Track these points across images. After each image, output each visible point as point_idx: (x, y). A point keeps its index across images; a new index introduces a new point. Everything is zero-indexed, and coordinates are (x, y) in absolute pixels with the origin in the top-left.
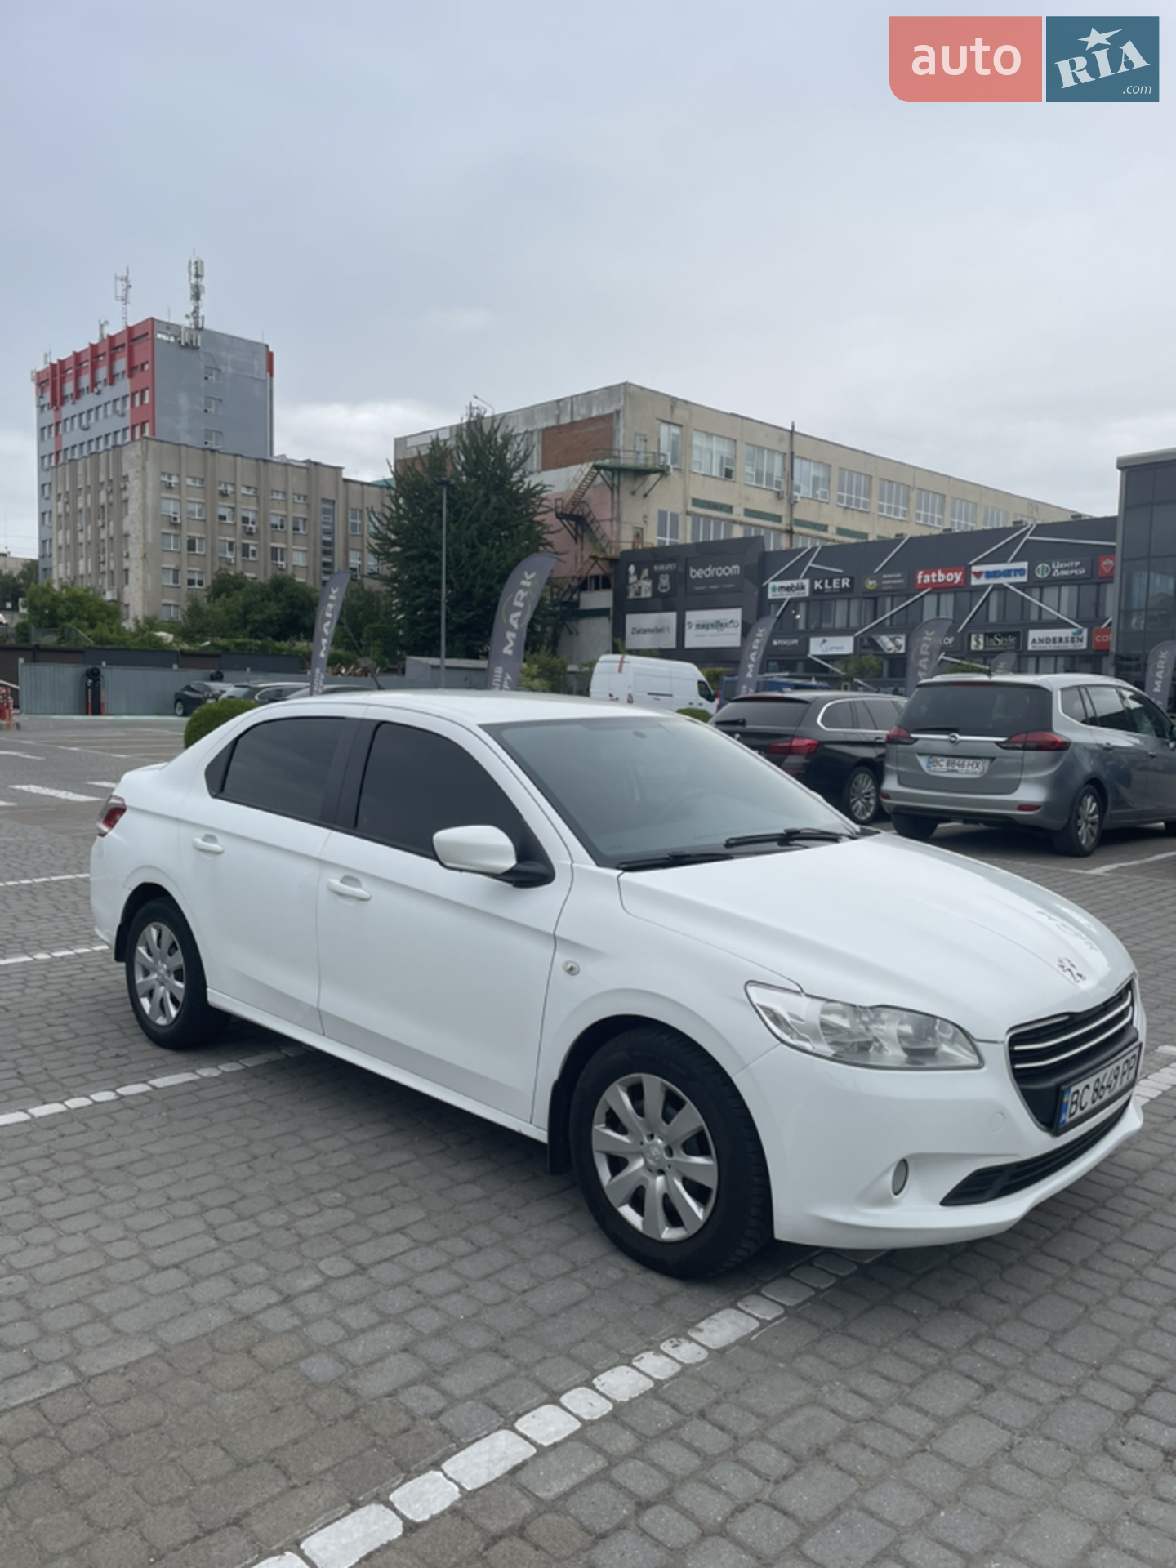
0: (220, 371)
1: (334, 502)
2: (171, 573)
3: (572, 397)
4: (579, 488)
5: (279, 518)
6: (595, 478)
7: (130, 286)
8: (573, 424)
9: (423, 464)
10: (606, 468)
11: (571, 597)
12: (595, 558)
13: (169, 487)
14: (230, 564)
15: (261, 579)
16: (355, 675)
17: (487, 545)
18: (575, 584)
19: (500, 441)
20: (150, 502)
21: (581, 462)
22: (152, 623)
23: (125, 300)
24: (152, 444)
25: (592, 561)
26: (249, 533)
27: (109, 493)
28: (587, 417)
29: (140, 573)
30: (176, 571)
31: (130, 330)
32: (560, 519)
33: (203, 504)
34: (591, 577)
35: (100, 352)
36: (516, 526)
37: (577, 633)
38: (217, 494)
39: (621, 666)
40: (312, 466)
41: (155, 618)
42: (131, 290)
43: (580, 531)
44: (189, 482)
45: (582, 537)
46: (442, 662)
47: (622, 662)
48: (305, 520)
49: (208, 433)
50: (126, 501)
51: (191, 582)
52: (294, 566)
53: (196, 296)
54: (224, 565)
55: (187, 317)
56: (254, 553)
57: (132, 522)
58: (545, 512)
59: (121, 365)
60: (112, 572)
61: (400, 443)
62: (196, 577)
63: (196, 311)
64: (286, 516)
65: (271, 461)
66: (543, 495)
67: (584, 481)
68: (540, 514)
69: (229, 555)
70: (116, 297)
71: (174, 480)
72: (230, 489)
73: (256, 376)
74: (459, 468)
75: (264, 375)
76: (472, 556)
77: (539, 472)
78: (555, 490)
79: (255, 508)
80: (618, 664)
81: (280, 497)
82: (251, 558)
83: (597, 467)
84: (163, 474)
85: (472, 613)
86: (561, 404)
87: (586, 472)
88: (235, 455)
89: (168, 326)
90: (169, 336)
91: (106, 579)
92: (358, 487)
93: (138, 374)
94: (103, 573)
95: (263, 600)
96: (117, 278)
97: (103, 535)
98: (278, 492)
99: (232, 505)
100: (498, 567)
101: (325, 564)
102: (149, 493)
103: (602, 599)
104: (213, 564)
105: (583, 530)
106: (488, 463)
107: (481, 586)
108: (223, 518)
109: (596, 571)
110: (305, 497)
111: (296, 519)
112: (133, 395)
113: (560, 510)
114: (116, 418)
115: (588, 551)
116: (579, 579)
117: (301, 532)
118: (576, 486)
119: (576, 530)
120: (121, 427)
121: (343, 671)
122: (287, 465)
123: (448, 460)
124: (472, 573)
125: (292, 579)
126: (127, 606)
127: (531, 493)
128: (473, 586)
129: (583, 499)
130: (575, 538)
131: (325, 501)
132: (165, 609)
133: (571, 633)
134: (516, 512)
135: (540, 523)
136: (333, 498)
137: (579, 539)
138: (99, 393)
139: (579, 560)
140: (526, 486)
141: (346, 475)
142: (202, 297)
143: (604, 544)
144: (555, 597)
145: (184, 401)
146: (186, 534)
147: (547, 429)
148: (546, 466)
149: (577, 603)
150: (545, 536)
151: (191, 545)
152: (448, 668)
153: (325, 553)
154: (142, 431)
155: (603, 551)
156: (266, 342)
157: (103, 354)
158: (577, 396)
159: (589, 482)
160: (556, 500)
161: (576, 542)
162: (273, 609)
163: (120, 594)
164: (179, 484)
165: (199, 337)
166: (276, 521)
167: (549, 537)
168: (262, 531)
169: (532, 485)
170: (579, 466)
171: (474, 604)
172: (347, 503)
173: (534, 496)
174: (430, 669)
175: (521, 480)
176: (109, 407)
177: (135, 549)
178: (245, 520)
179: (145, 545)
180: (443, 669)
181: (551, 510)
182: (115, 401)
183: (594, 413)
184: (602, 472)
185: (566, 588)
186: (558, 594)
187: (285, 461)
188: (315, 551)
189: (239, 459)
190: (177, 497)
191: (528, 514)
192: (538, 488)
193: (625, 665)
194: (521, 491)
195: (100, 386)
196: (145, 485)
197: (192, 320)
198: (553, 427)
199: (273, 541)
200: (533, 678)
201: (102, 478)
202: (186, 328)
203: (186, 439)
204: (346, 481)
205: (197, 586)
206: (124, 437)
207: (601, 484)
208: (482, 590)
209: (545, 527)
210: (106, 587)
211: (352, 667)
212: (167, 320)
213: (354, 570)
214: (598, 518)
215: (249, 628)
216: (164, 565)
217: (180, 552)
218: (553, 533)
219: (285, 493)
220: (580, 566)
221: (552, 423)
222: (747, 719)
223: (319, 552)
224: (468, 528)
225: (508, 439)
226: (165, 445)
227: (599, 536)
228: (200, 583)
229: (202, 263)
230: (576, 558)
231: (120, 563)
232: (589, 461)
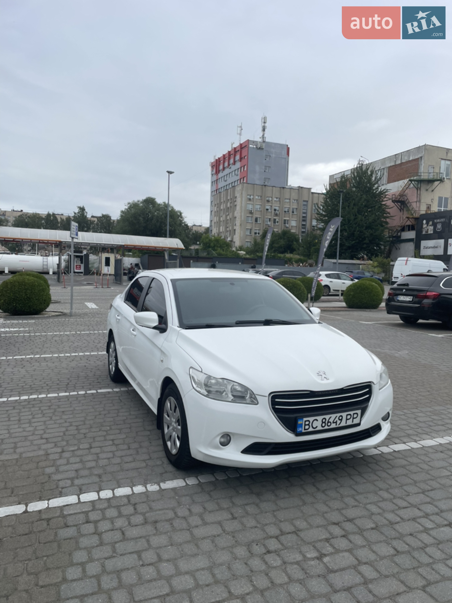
0: (270, 156)
1: (307, 201)
2: (249, 230)
3: (402, 153)
4: (403, 189)
5: (287, 208)
6: (410, 185)
7: (242, 129)
8: (402, 164)
9: (337, 185)
10: (414, 181)
11: (397, 234)
12: (408, 218)
13: (250, 200)
14: (269, 226)
15: (280, 232)
16: (306, 266)
17: (361, 214)
18: (399, 229)
19: (369, 173)
20: (243, 205)
21: (404, 179)
22: (241, 248)
23: (240, 134)
24: (245, 185)
25: (407, 219)
26: (276, 215)
27: (231, 203)
28: (408, 160)
29: (239, 231)
30: (251, 230)
31: (241, 145)
32: (394, 203)
33: (261, 205)
34: (407, 226)
35: (231, 153)
36: (375, 206)
37: (399, 249)
38: (266, 201)
39: (406, 262)
40: (300, 188)
41: (242, 246)
42: (242, 131)
43: (402, 207)
44: (257, 197)
45: (403, 210)
46: (337, 261)
47: (407, 260)
48: (296, 209)
49: (265, 179)
50: (236, 205)
51: (256, 233)
52: (292, 226)
53: (264, 130)
54: (267, 227)
55: (260, 138)
56: (278, 222)
57: (237, 213)
58: (387, 200)
59: (238, 157)
60: (230, 231)
61: (332, 177)
62: (257, 232)
63: (263, 135)
64: (290, 208)
65: (285, 188)
66: (387, 193)
67: (405, 186)
68: (385, 201)
69: (269, 223)
70: (238, 134)
71: (252, 197)
72: (270, 199)
73: (283, 157)
74: (352, 185)
75: (286, 156)
76: (355, 219)
77: (386, 184)
78: (391, 191)
79: (279, 205)
80: (405, 261)
81: (288, 201)
82: (277, 224)
83: (411, 181)
84: (248, 195)
85: (354, 242)
86: (397, 156)
87: (406, 183)
88: (273, 187)
89: (254, 142)
90: (254, 145)
91: (228, 233)
92: (317, 195)
93: (243, 160)
94: (228, 231)
95: (279, 239)
96: (238, 127)
97: (228, 218)
98: (287, 199)
99: (271, 205)
100: (366, 223)
101: (303, 225)
102: (243, 202)
103: (411, 235)
104: (263, 227)
105: (404, 207)
106: (364, 183)
107: (358, 231)
108: (267, 210)
109: (409, 223)
110: (297, 200)
111: (293, 209)
112: (241, 168)
113: (394, 199)
114: (236, 176)
115: (406, 215)
116: (401, 227)
117: (295, 213)
118: (401, 189)
119: (401, 207)
120: (236, 180)
121: (301, 265)
122: (291, 189)
123: (348, 183)
124: (354, 226)
125: (289, 231)
126: (234, 242)
127: (381, 193)
128: (355, 231)
129: (404, 194)
130: (400, 210)
131: (304, 201)
132: (247, 243)
133: (397, 249)
134: (374, 201)
135: (385, 205)
136: (307, 200)
137: (402, 210)
138: (230, 168)
139: (401, 219)
140: (379, 190)
141: (312, 191)
142: (266, 130)
143: (413, 212)
144: (390, 234)
145: (257, 168)
146: (255, 216)
147: (390, 167)
148: (389, 182)
149: (400, 237)
150: (386, 210)
151: (256, 220)
152: (339, 263)
153: (304, 221)
154: (243, 180)
155: (412, 215)
156: (287, 144)
157: (232, 154)
158: (404, 152)
159: (407, 187)
160: (392, 195)
161: (401, 211)
162: (282, 242)
163: (232, 238)
164: (253, 199)
165: (264, 145)
166: (286, 210)
167: (388, 210)
168: (281, 214)
169: (382, 190)
170: (403, 181)
171: (355, 238)
172: (312, 202)
173: (382, 194)
174: (332, 264)
175: (377, 188)
176: (233, 172)
177: (238, 222)
178: (275, 210)
179: (241, 221)
180: (337, 264)
181: (390, 199)
182: (235, 170)
183: (411, 159)
184: (413, 182)
185: (395, 230)
186: (392, 233)
187: (290, 187)
188: (300, 220)
189: (274, 188)
190: (252, 203)
191: (380, 201)
192: (384, 191)
193: (408, 262)
194: (377, 192)
195: (231, 166)
196: (242, 199)
197: (262, 139)
198: (393, 166)
199: (285, 217)
200: (375, 267)
201: (229, 198)
202: (260, 142)
203: (258, 182)
204: (313, 193)
205: (257, 235)
206: (237, 183)
207: (412, 187)
208: (358, 233)
209: (387, 206)
210: (228, 236)
211: (304, 263)
212: (253, 140)
213: (314, 226)
214: (410, 201)
215: (273, 249)
216: (247, 228)
217: (252, 223)
218: (390, 208)
219: (290, 199)
220: (402, 221)
221: (393, 164)
222: (409, 283)
223: (301, 220)
224: (353, 209)
225: (372, 172)
226: (249, 185)
227: (411, 209)
228: (259, 234)
229: (266, 117)
230: (400, 218)
231: (233, 227)
232: (407, 178)
